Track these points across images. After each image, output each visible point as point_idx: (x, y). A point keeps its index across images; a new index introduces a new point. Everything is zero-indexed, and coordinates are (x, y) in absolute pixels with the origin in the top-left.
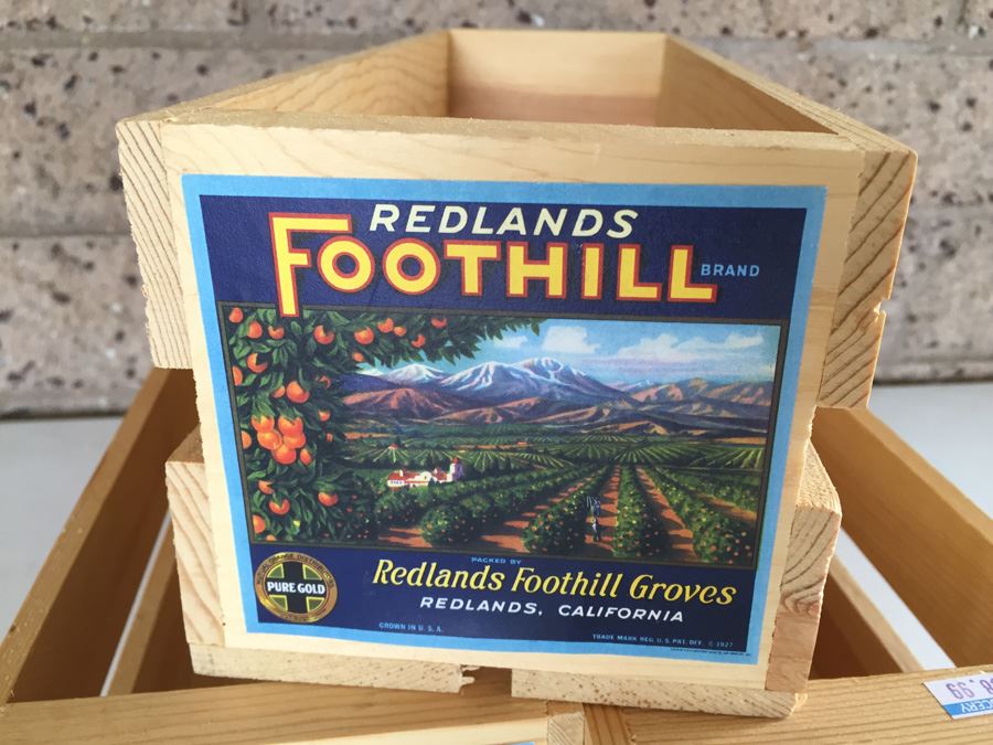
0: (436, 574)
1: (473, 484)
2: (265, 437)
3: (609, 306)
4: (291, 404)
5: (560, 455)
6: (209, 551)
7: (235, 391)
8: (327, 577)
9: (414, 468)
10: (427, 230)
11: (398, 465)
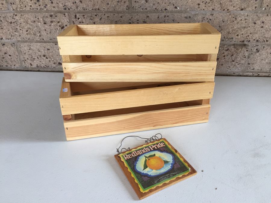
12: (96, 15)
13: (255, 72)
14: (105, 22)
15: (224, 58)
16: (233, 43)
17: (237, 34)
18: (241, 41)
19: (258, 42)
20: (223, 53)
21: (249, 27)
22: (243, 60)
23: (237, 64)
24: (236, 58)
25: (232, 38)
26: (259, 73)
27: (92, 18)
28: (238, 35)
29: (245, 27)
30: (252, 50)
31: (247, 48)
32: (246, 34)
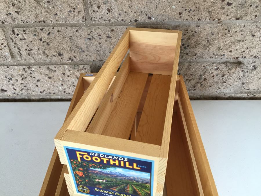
0: (104, 191)
1: (108, 182)
2: (78, 173)
3: (125, 167)
4: (81, 170)
5: (120, 182)
6: (71, 183)
7: (73, 168)
8: (88, 189)
9: (99, 179)
10: (98, 156)
11: (97, 179)
12: (41, 30)
13: (251, 93)
14: (55, 38)
15: (213, 78)
16: (224, 60)
17: (230, 49)
18: (235, 58)
19: (256, 58)
20: (212, 73)
21: (246, 40)
22: (237, 81)
23: (229, 85)
24: (228, 79)
25: (224, 55)
26: (255, 94)
27: (36, 33)
28: (231, 51)
29: (240, 41)
30: (247, 67)
31: (242, 69)
32: (241, 49)
